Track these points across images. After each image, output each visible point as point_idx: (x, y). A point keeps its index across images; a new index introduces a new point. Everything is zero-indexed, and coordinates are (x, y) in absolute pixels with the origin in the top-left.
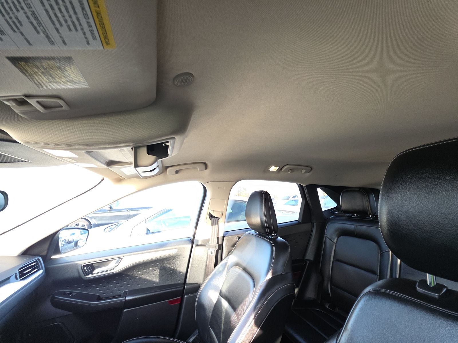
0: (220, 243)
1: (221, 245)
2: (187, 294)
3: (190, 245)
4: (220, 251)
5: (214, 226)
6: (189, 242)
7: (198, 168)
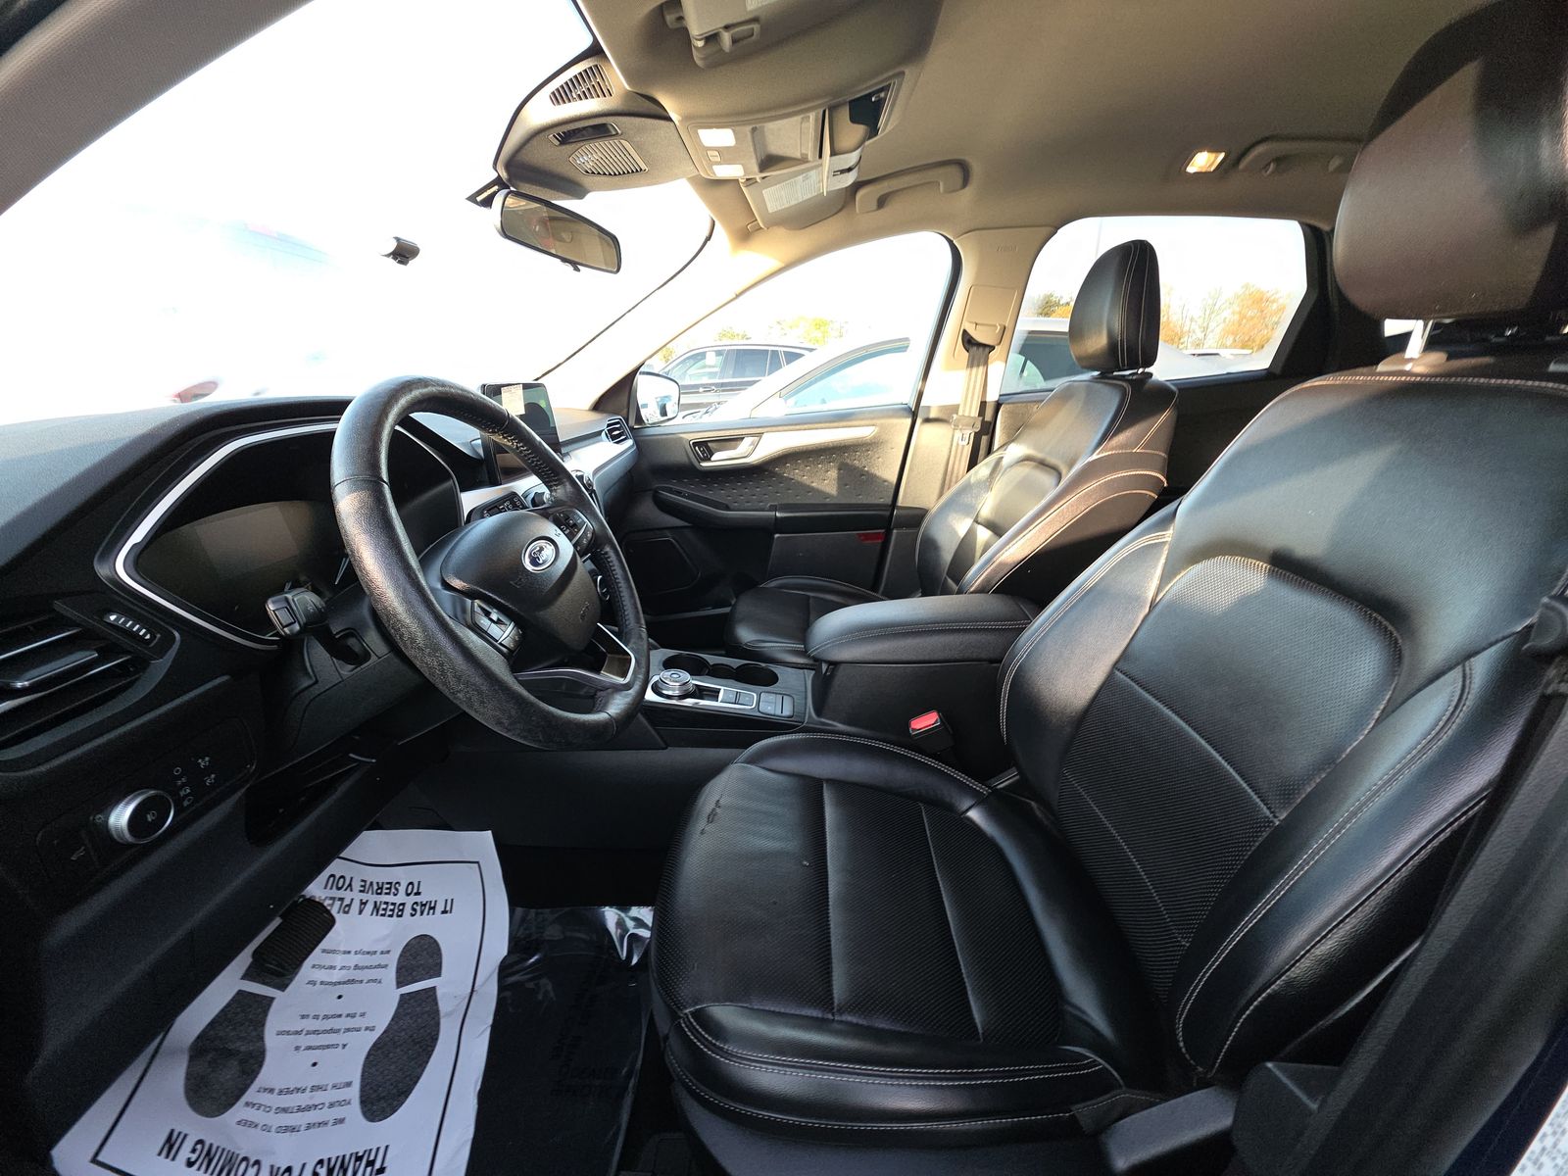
0: (988, 417)
1: (990, 423)
2: (899, 526)
3: (909, 421)
4: (985, 439)
5: (975, 370)
6: (905, 414)
7: (941, 184)
